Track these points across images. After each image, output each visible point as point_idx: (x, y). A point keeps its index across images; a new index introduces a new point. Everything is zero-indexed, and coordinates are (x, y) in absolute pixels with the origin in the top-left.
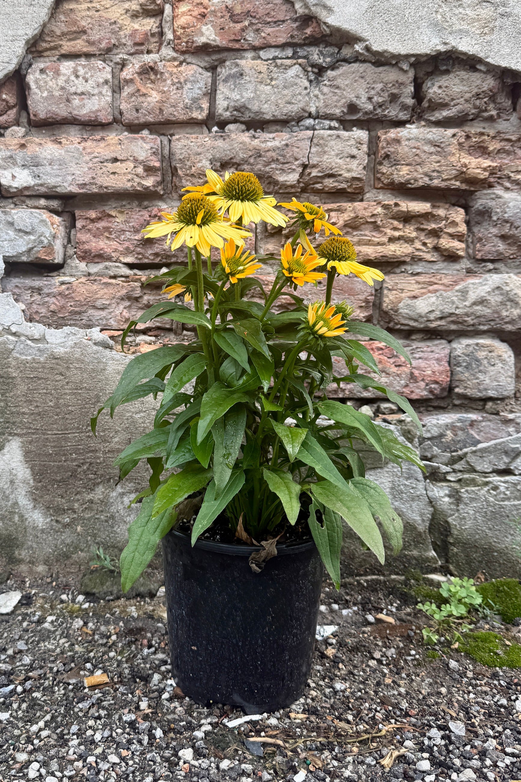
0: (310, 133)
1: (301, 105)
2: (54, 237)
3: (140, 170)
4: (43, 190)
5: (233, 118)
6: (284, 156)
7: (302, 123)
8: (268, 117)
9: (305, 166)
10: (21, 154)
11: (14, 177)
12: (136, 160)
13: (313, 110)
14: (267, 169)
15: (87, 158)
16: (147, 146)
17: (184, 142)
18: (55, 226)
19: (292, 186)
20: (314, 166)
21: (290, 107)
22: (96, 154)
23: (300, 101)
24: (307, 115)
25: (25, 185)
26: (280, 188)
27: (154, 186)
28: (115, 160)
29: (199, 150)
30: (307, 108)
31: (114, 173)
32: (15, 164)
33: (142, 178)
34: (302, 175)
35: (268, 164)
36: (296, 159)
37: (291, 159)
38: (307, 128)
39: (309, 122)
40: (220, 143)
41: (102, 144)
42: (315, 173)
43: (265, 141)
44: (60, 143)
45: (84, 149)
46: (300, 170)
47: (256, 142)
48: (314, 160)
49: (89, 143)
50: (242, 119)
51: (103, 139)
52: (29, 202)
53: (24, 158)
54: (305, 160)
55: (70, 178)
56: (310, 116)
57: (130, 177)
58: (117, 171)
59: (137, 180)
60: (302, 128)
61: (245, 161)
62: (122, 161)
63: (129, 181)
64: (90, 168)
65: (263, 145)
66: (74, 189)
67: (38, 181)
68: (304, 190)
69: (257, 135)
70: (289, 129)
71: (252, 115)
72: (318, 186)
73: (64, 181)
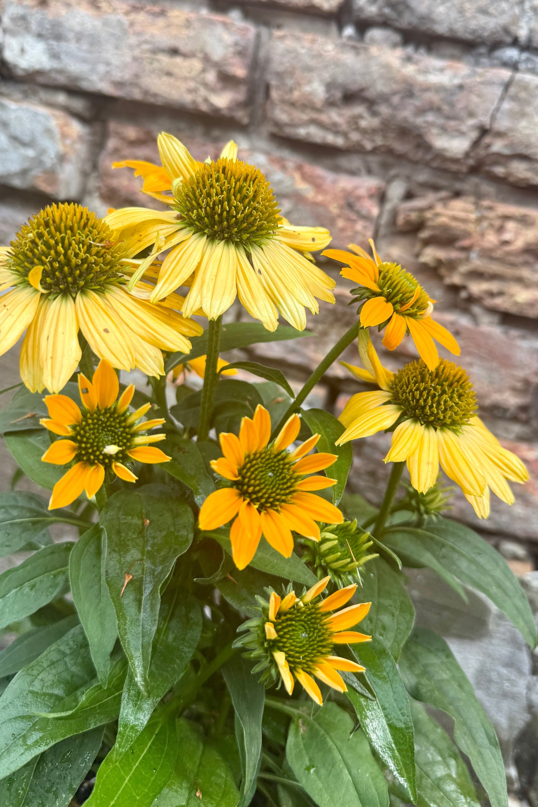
0: (506, 74)
1: (504, 20)
2: (62, 158)
3: (211, 77)
4: (62, 80)
5: (380, 19)
6: (452, 105)
7: (498, 53)
8: (441, 29)
9: (484, 131)
10: (39, 16)
11: (23, 51)
12: (207, 59)
13: (523, 33)
14: (419, 121)
15: (133, 40)
16: (228, 38)
17: (289, 43)
18: (68, 142)
19: (455, 161)
20: (500, 135)
21: (483, 20)
22: (147, 37)
23: (503, 12)
24: (509, 40)
25: (37, 67)
26: (434, 159)
27: (230, 108)
28: (174, 52)
29: (313, 63)
30: (513, 29)
31: (169, 74)
32: (27, 29)
33: (212, 90)
34: (476, 144)
35: (421, 111)
36: (471, 115)
37: (463, 114)
38: (505, 64)
39: (512, 53)
40: (349, 58)
41: (161, 22)
42: (498, 146)
43: (426, 72)
44: (98, 8)
45: (132, 24)
46: (474, 135)
47: (410, 70)
48: (502, 124)
49: (141, 17)
50: (397, 24)
51: (163, 13)
52: (43, 95)
53: (40, 24)
54: (485, 120)
55: (102, 68)
56: (515, 42)
57: (192, 84)
58: (176, 71)
59: (203, 92)
60: (496, 62)
61: (385, 98)
62: (185, 56)
63: (190, 91)
64: (135, 59)
65: (421, 78)
66: (105, 88)
67: (55, 64)
68: (475, 170)
69: (416, 56)
70: (472, 60)
71: (415, 21)
72: (499, 170)
73: (93, 70)
